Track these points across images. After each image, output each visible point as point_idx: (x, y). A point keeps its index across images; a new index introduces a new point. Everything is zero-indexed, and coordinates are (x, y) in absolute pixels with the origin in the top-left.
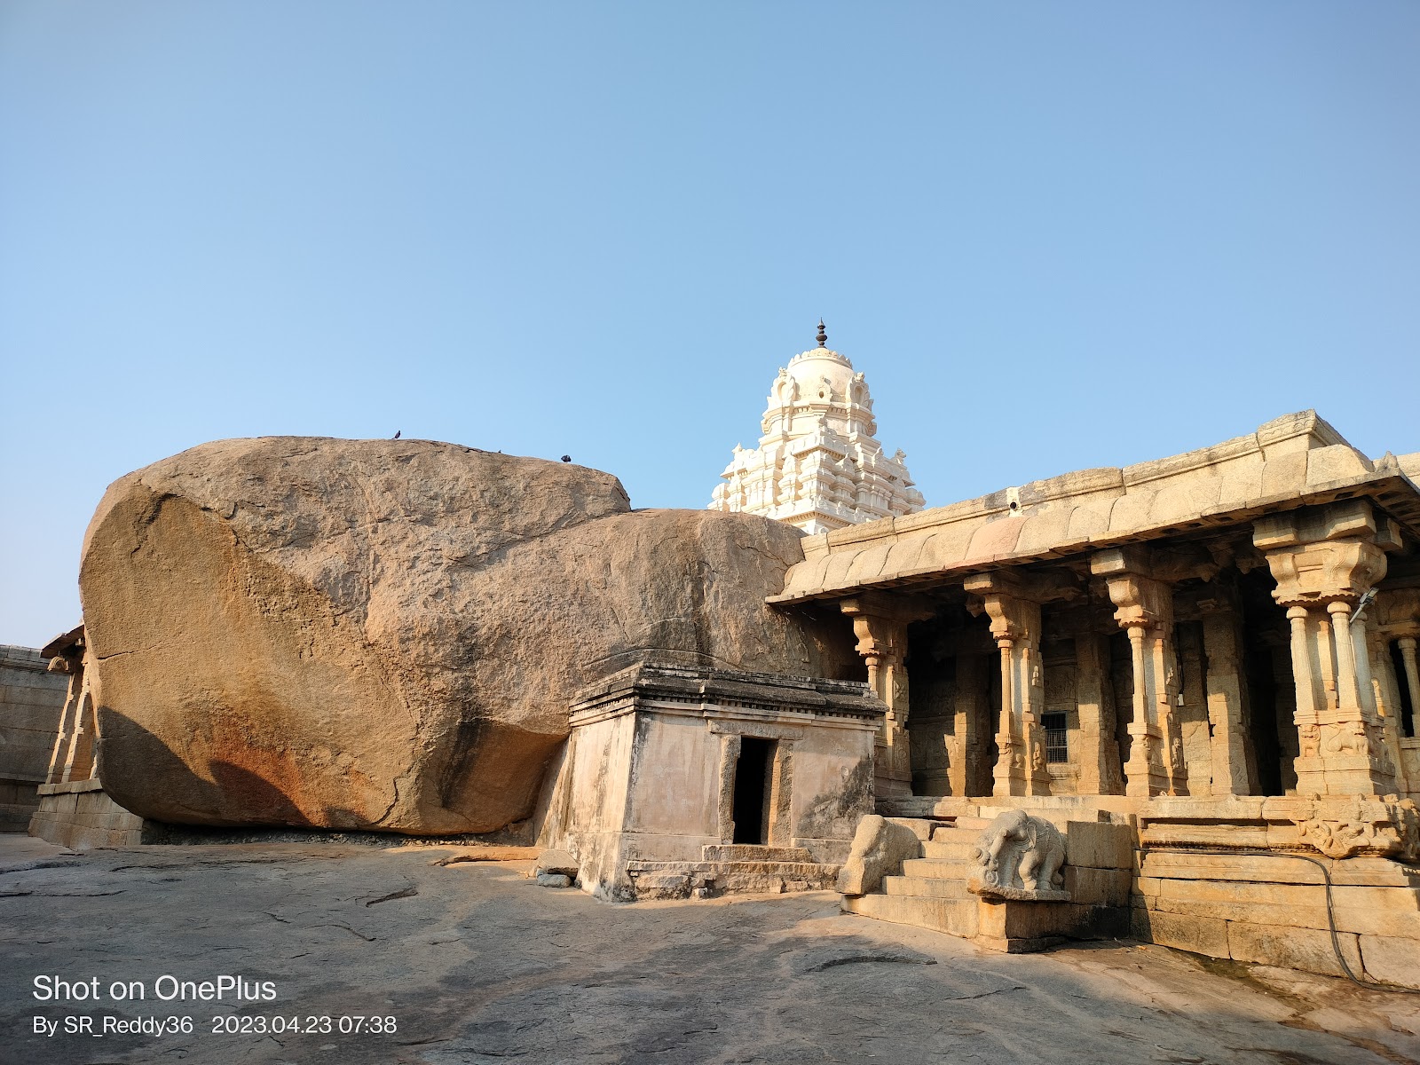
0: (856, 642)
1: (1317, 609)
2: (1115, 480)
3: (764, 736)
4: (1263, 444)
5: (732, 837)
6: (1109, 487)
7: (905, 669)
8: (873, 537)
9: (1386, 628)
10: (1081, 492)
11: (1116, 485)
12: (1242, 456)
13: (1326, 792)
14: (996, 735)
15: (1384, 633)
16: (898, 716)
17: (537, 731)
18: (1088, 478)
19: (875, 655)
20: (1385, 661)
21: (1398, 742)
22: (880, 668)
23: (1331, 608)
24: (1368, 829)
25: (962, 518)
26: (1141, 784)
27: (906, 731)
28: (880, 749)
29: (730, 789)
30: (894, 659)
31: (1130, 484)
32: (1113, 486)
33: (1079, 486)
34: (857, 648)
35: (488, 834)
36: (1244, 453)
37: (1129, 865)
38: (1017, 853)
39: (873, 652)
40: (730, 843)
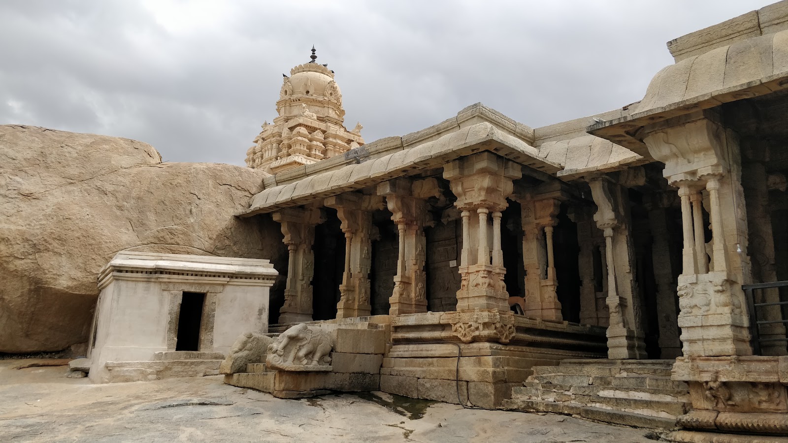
0: (283, 237)
1: (473, 211)
2: (399, 142)
3: (198, 291)
4: (460, 122)
5: (176, 347)
6: (396, 147)
7: (312, 251)
8: (296, 177)
9: (538, 221)
10: (384, 150)
11: (399, 146)
12: (451, 129)
13: (468, 308)
14: (340, 285)
15: (538, 224)
16: (305, 278)
17: (77, 293)
18: (387, 142)
19: (292, 244)
20: (537, 239)
21: (540, 283)
22: (296, 251)
23: (479, 211)
24: (481, 327)
25: (335, 165)
26: (395, 308)
27: (311, 286)
28: (293, 297)
29: (174, 321)
30: (304, 246)
31: (405, 145)
32: (397, 146)
33: (383, 146)
34: (283, 240)
35: (58, 352)
36: (452, 127)
37: (382, 352)
38: (298, 346)
39: (290, 242)
40: (174, 351)
